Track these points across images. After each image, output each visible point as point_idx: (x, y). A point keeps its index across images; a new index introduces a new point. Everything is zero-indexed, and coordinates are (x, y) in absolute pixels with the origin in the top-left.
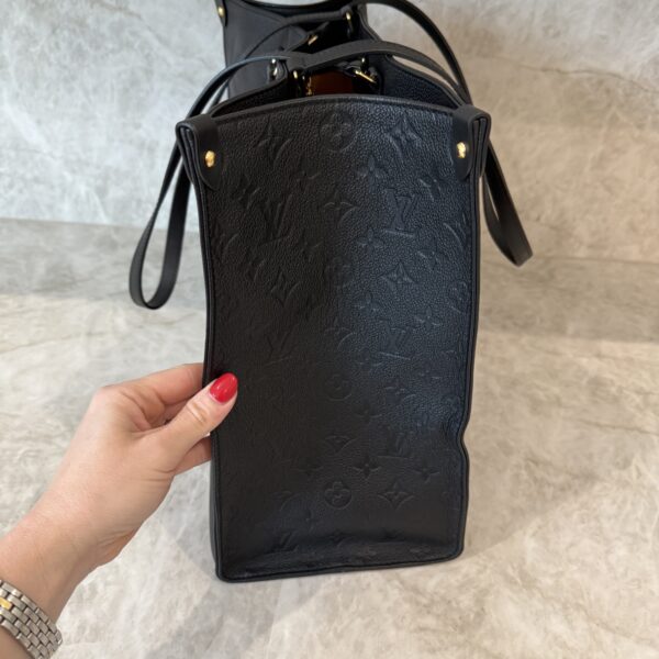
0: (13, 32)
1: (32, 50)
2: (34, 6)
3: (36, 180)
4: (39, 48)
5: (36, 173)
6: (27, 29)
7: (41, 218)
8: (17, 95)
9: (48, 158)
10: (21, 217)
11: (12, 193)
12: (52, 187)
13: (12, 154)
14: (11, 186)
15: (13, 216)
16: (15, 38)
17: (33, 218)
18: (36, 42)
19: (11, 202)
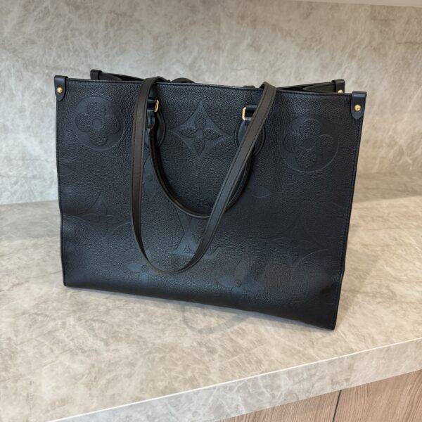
0: (32, 92)
1: (43, 101)
2: (47, 77)
3: (34, 177)
4: (47, 100)
5: (35, 173)
6: (41, 90)
7: (34, 201)
8: (29, 127)
9: (45, 163)
10: (20, 202)
11: (16, 187)
12: (45, 180)
13: (20, 163)
14: (16, 183)
15: (14, 202)
16: (33, 95)
17: (29, 201)
18: (45, 97)
19: (15, 193)
